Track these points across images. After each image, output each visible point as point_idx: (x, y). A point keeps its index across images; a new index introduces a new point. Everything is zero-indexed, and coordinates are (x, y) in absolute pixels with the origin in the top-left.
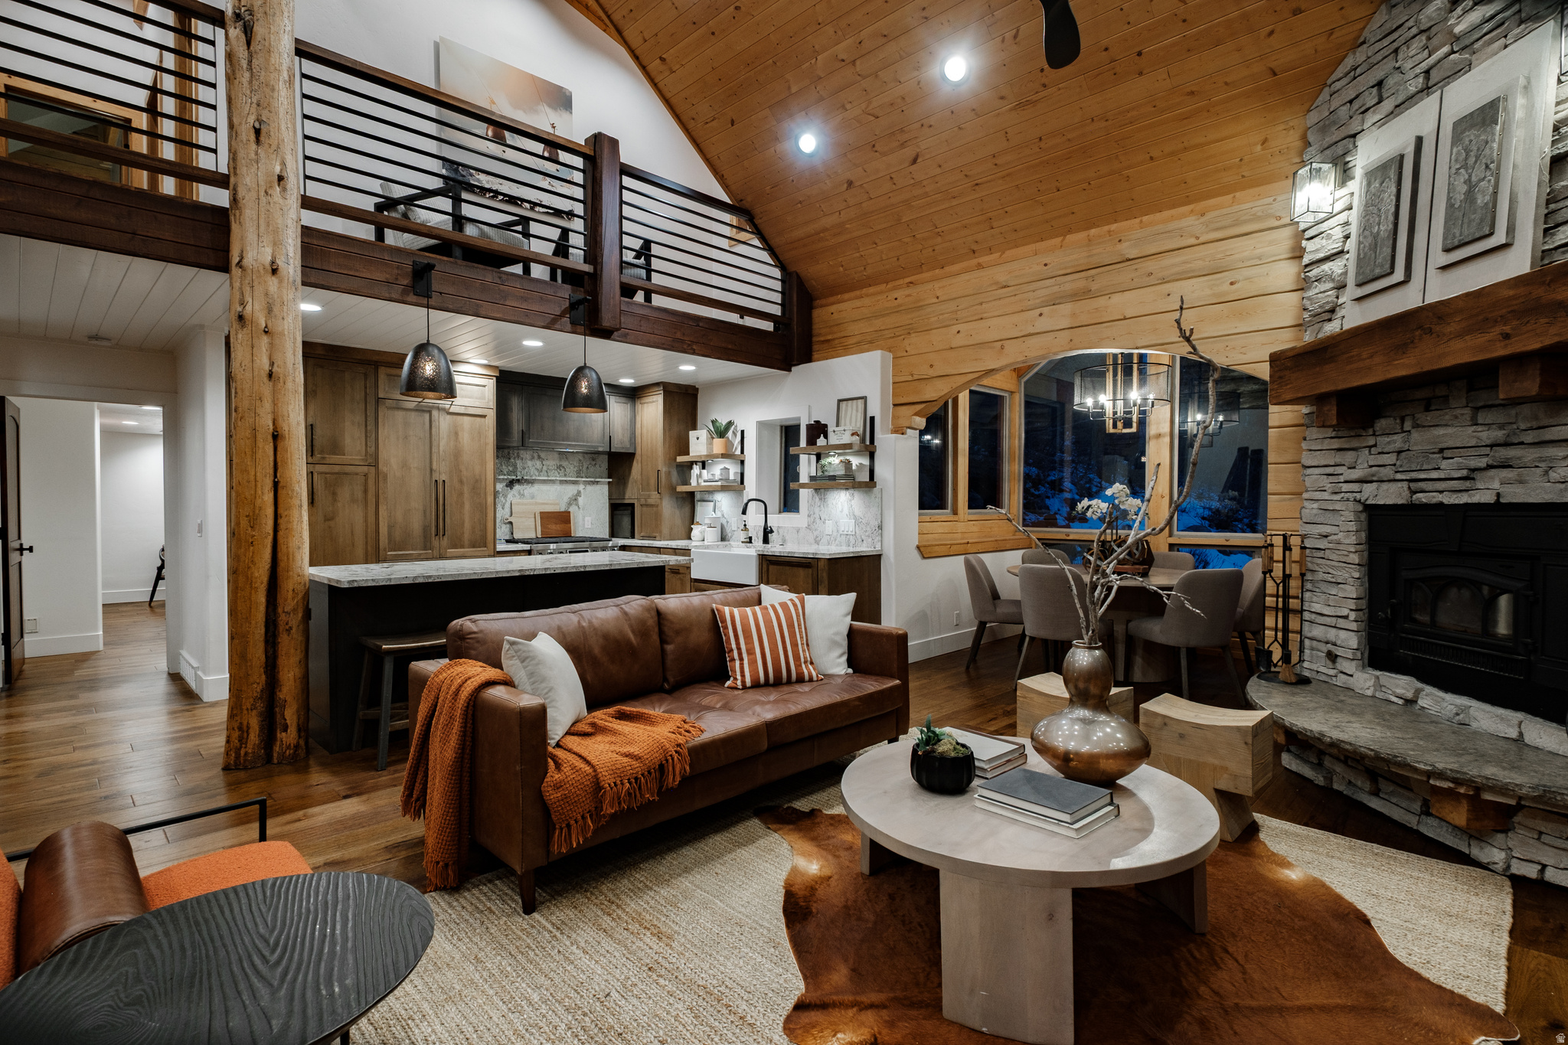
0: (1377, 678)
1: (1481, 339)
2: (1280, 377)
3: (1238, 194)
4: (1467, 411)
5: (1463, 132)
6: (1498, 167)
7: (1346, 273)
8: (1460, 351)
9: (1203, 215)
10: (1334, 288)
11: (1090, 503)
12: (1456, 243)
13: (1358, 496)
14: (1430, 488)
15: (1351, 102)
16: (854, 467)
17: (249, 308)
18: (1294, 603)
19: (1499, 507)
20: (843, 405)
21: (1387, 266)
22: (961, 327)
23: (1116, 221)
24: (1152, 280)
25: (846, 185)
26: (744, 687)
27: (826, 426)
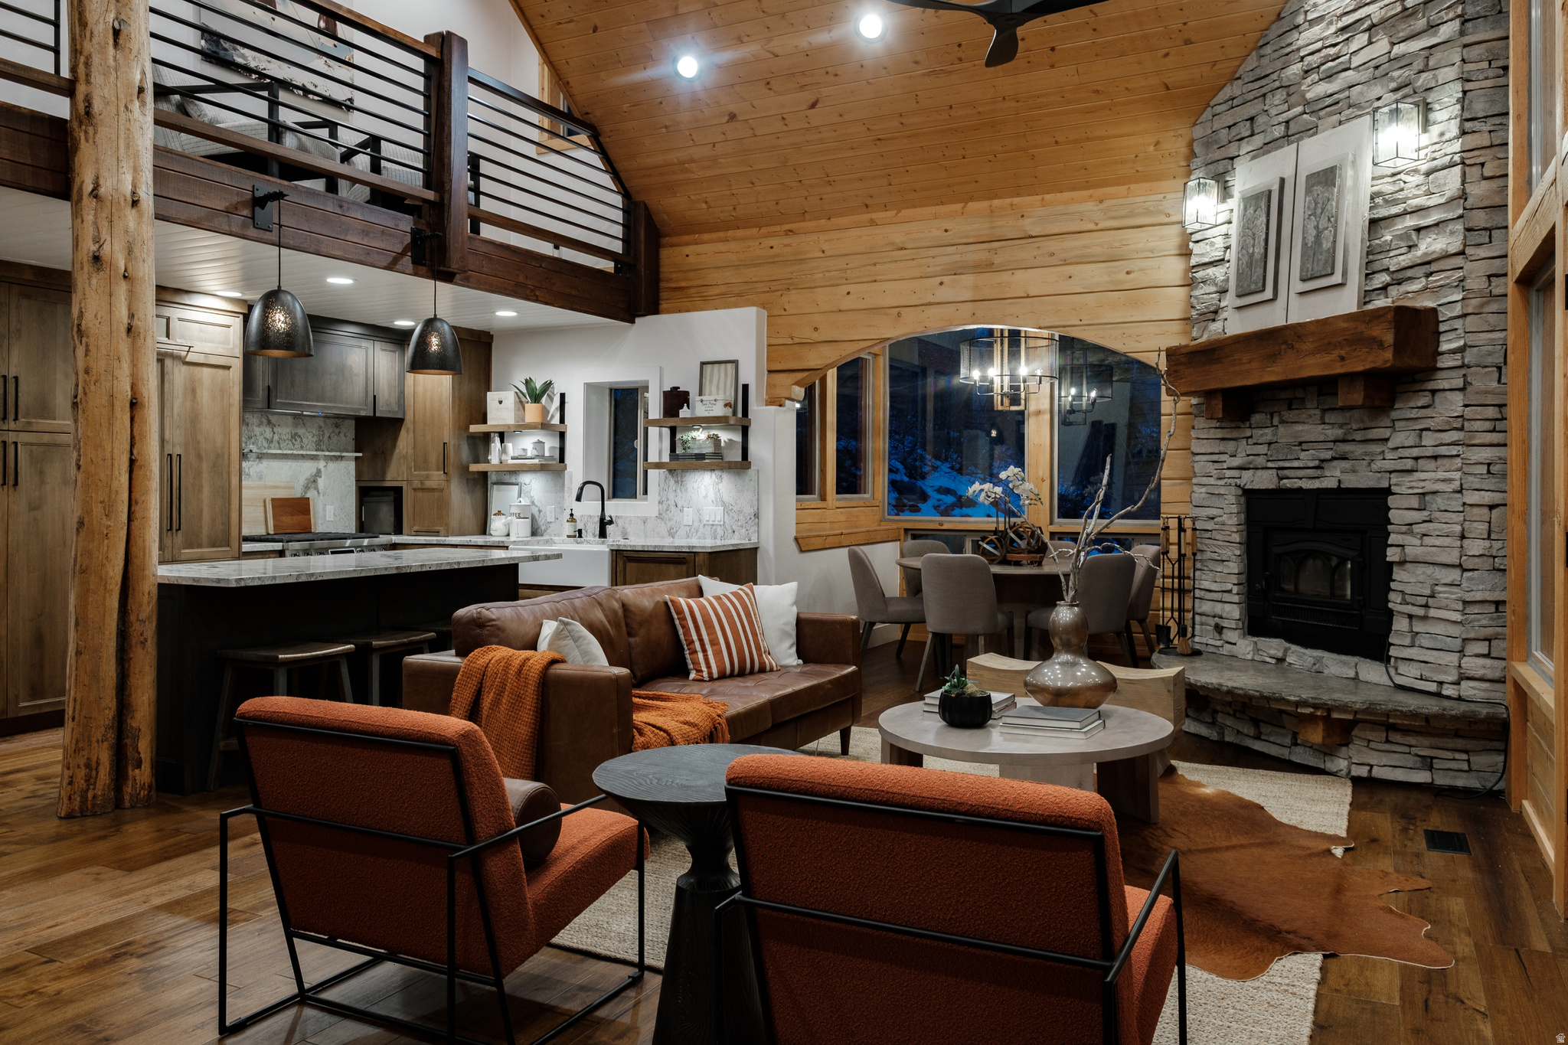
0: (1255, 643)
1: (1326, 358)
2: (1176, 371)
3: (1133, 186)
4: (1318, 412)
5: (1313, 186)
6: (1336, 222)
7: (1227, 280)
8: (1313, 366)
9: (1101, 202)
10: (1216, 292)
11: (982, 487)
12: (1309, 276)
13: (1238, 481)
14: (1293, 476)
15: (1229, 127)
16: (723, 444)
17: (107, 247)
18: (1188, 584)
19: (1340, 492)
20: (708, 369)
21: (1260, 284)
22: (852, 288)
23: (1018, 195)
24: (1054, 260)
25: (726, 118)
26: (711, 679)
27: (687, 393)
